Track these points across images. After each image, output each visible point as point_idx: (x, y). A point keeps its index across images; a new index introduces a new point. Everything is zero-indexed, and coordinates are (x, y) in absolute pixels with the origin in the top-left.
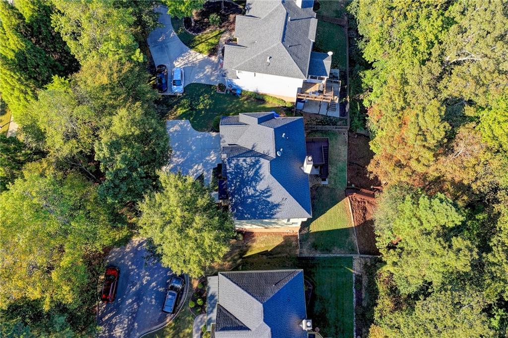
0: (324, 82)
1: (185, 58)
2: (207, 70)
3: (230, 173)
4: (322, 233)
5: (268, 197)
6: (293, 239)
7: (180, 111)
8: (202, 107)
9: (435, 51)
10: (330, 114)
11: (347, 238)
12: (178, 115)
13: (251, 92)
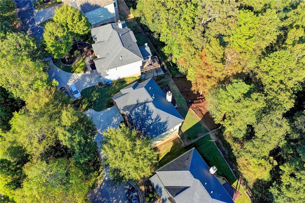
0: (150, 59)
1: (72, 79)
2: (88, 79)
3: (134, 119)
4: (188, 130)
5: (160, 120)
6: (177, 140)
7: (84, 106)
8: (95, 99)
9: (196, 20)
10: (159, 74)
11: (201, 127)
12: (84, 109)
13: (117, 80)
